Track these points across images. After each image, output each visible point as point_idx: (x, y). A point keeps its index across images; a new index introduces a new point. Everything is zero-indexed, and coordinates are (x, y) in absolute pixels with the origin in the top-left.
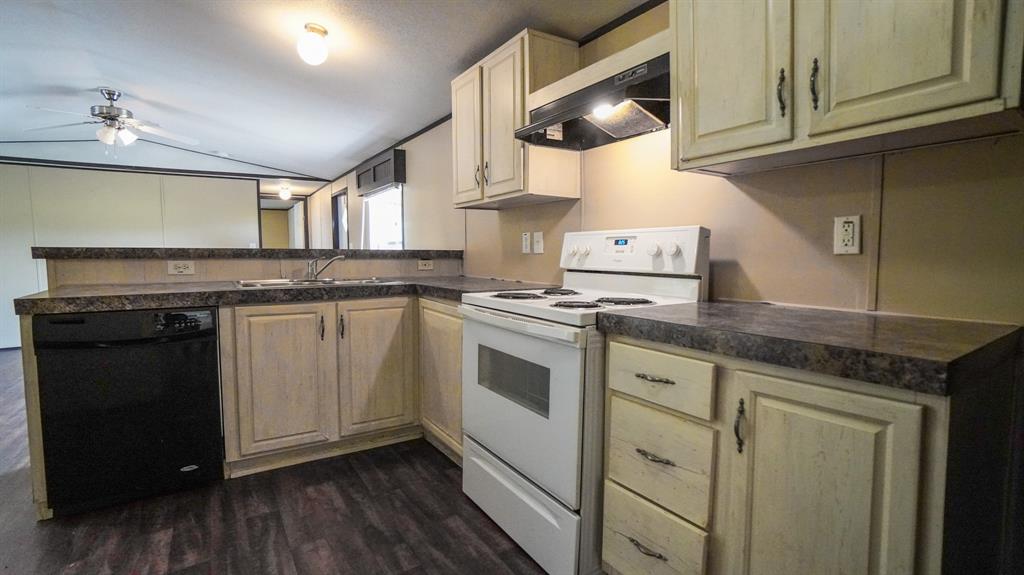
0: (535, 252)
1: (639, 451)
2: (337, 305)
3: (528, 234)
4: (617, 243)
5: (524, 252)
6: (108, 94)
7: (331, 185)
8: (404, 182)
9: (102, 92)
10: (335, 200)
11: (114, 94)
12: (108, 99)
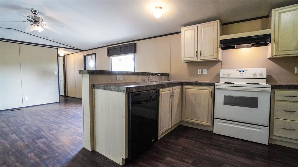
0: (203, 73)
1: (284, 111)
2: (172, 88)
3: (201, 69)
4: (240, 71)
5: (198, 73)
6: (34, 11)
7: (83, 52)
8: (136, 53)
9: (31, 10)
10: (85, 57)
11: (36, 12)
12: (34, 14)
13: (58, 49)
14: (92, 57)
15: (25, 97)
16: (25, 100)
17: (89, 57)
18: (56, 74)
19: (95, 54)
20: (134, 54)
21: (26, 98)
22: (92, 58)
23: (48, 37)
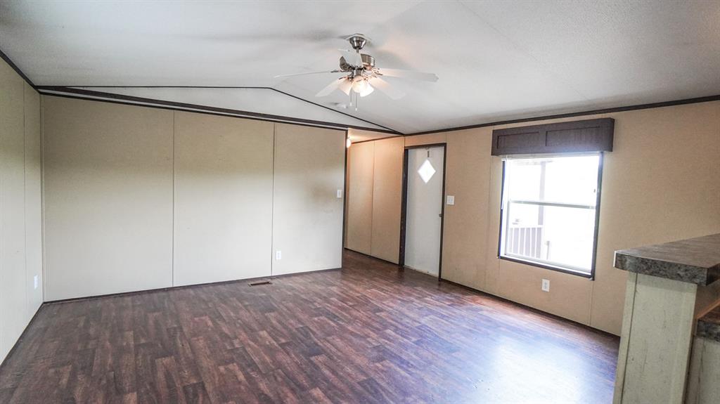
7: (402, 138)
8: (611, 150)
9: (351, 40)
10: (406, 151)
11: (362, 42)
12: (355, 48)
13: (347, 131)
14: (430, 153)
15: (277, 252)
16: (277, 258)
17: (421, 153)
18: (340, 197)
19: (444, 145)
20: (602, 153)
21: (279, 255)
22: (430, 155)
23: (336, 104)
